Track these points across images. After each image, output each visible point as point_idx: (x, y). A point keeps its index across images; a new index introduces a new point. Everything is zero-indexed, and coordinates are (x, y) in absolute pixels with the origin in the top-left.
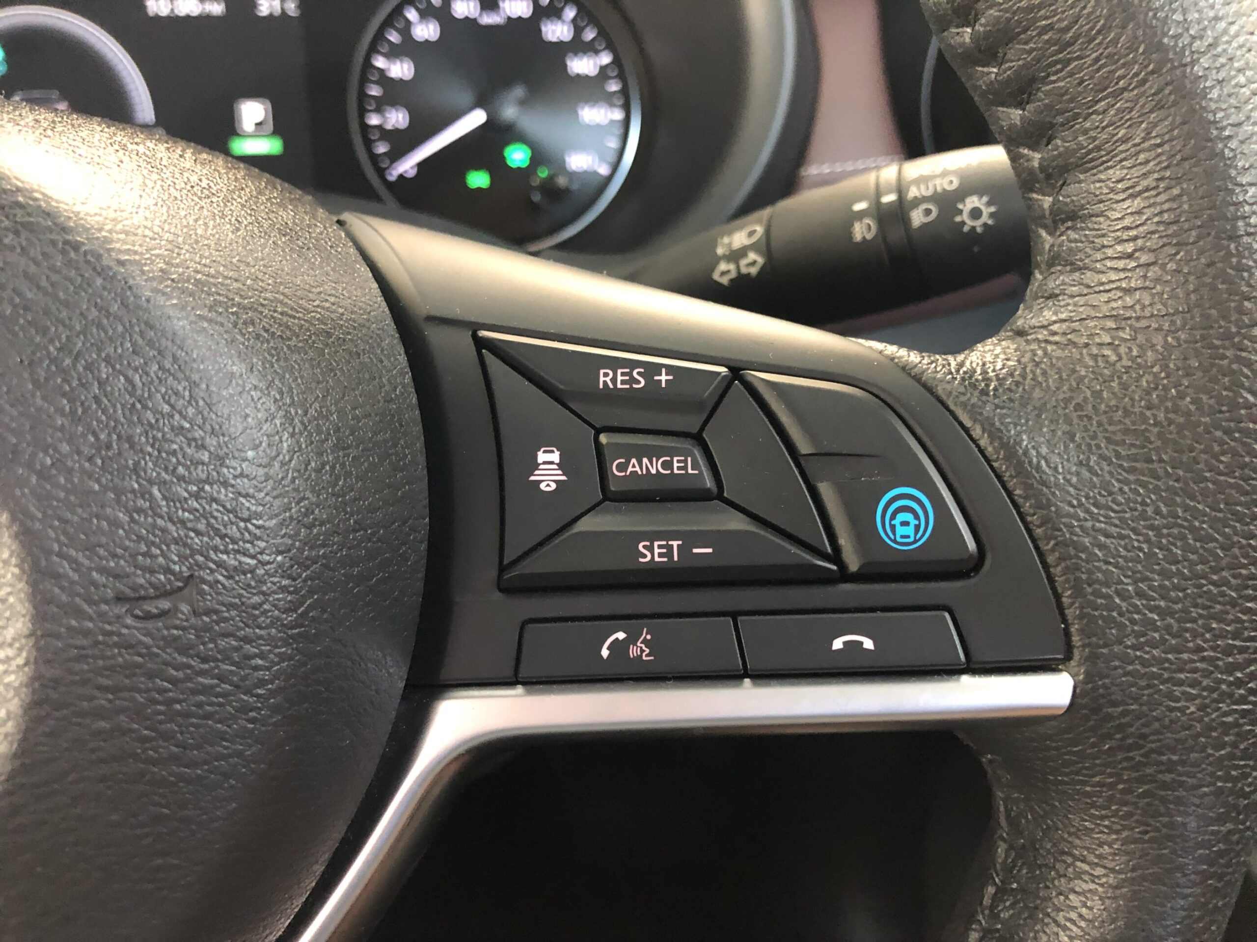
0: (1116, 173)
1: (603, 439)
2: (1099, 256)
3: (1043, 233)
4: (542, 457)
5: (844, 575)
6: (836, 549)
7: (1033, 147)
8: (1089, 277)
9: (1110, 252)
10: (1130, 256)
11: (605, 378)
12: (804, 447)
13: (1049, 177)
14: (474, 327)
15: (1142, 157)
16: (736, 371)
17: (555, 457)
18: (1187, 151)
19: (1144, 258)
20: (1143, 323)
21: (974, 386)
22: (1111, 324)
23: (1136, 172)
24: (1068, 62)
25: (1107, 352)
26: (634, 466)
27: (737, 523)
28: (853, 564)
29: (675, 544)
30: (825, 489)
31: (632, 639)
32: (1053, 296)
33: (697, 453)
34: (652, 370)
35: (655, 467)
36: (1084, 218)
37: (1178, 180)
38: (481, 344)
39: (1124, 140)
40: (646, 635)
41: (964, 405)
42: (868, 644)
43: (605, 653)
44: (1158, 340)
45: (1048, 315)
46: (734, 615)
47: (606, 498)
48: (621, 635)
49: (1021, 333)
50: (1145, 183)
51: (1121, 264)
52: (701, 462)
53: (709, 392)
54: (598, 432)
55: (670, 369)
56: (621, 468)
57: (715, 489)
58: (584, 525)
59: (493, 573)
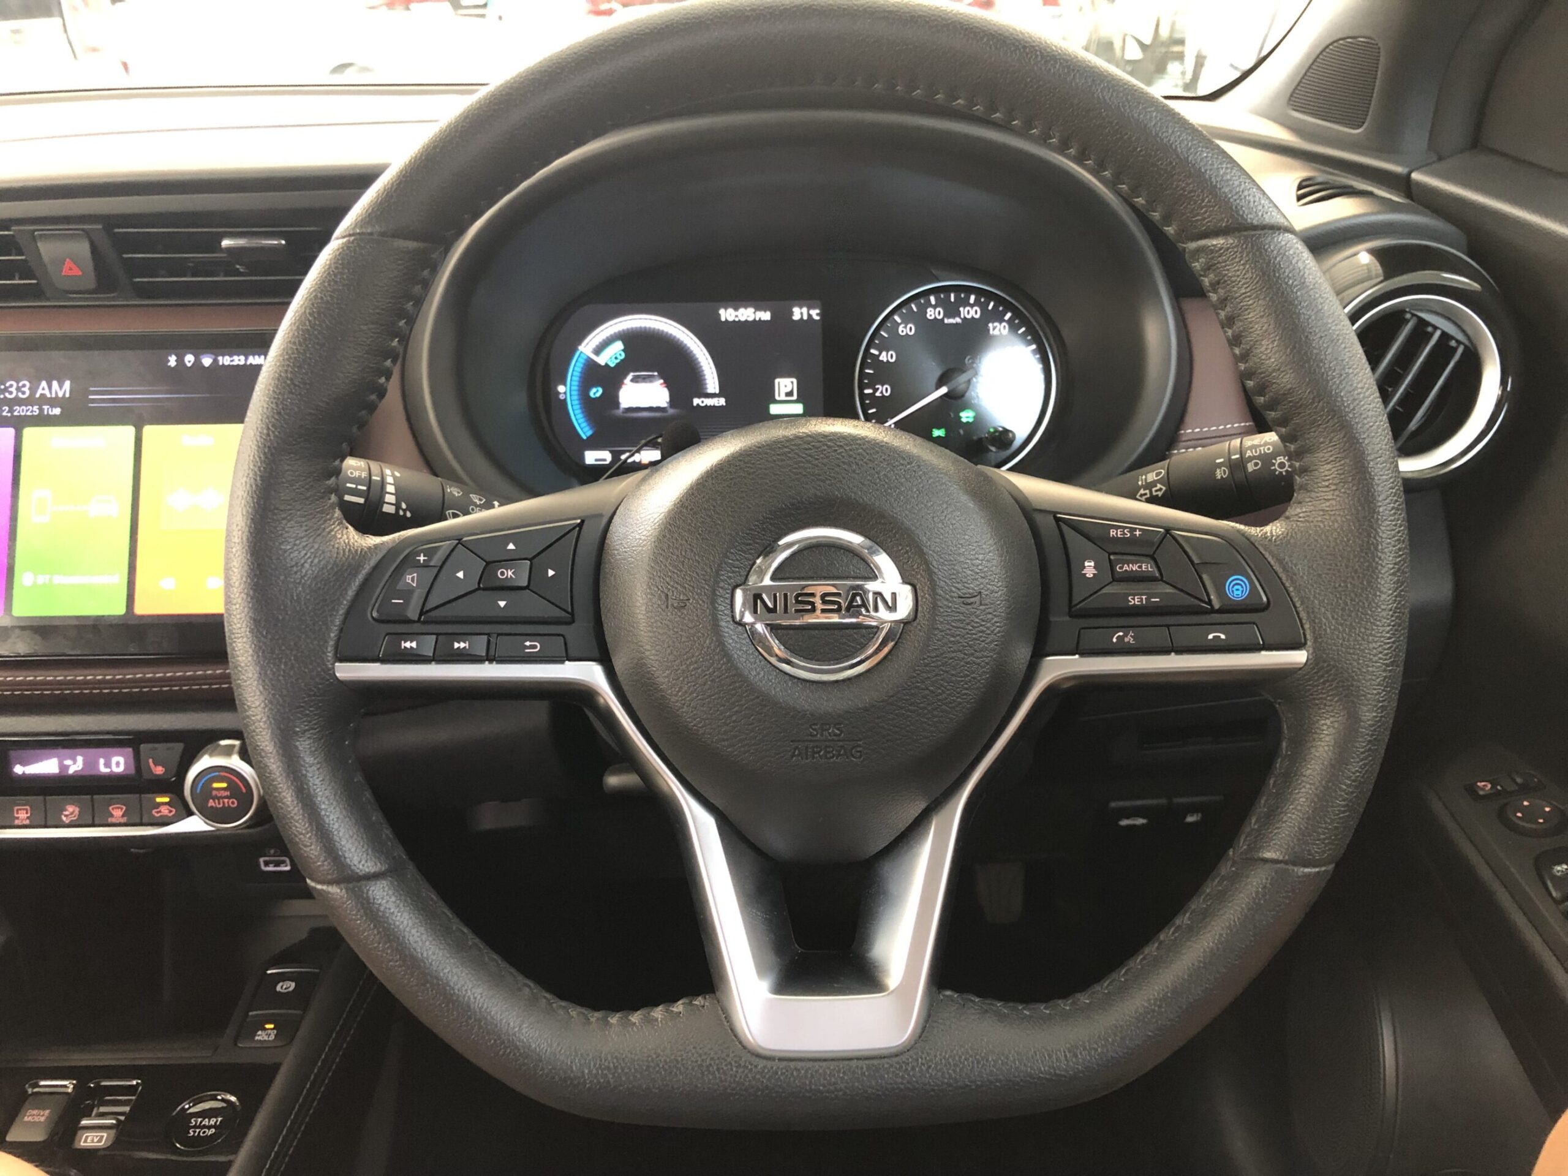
0: (1321, 455)
1: (1112, 557)
2: (1315, 486)
3: (1297, 477)
4: (1086, 564)
5: (1213, 611)
6: (1210, 600)
7: (1291, 443)
8: (1313, 495)
9: (1320, 485)
10: (1327, 486)
11: (1113, 533)
12: (1196, 561)
13: (1297, 455)
14: (1054, 514)
15: (1329, 449)
16: (1168, 531)
17: (1092, 564)
18: (1345, 448)
19: (1333, 487)
20: (1333, 513)
21: (1266, 538)
22: (1321, 513)
23: (1326, 455)
24: (1299, 414)
25: (1319, 524)
26: (1126, 567)
27: (1169, 590)
28: (1217, 606)
29: (1144, 597)
30: (1205, 577)
31: (1126, 635)
32: (1300, 503)
33: (1152, 563)
34: (1132, 530)
35: (1135, 568)
36: (1311, 471)
37: (1343, 458)
38: (1058, 520)
39: (1322, 443)
40: (1131, 633)
41: (1262, 545)
42: (1223, 637)
43: (1115, 640)
44: (1339, 519)
45: (1299, 510)
46: (1168, 626)
47: (1114, 580)
48: (1121, 634)
49: (1288, 518)
50: (1331, 459)
51: (1324, 489)
52: (1154, 566)
53: (1157, 539)
54: (1110, 554)
55: (1140, 530)
56: (1120, 568)
57: (1160, 577)
58: (1104, 591)
59: (1067, 609)
